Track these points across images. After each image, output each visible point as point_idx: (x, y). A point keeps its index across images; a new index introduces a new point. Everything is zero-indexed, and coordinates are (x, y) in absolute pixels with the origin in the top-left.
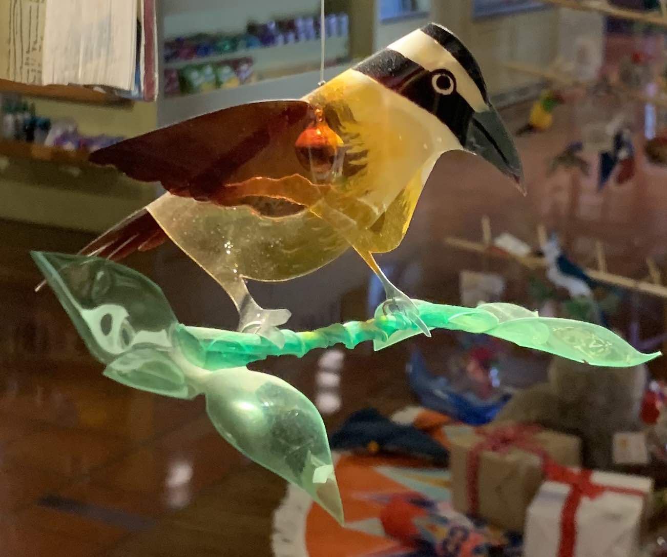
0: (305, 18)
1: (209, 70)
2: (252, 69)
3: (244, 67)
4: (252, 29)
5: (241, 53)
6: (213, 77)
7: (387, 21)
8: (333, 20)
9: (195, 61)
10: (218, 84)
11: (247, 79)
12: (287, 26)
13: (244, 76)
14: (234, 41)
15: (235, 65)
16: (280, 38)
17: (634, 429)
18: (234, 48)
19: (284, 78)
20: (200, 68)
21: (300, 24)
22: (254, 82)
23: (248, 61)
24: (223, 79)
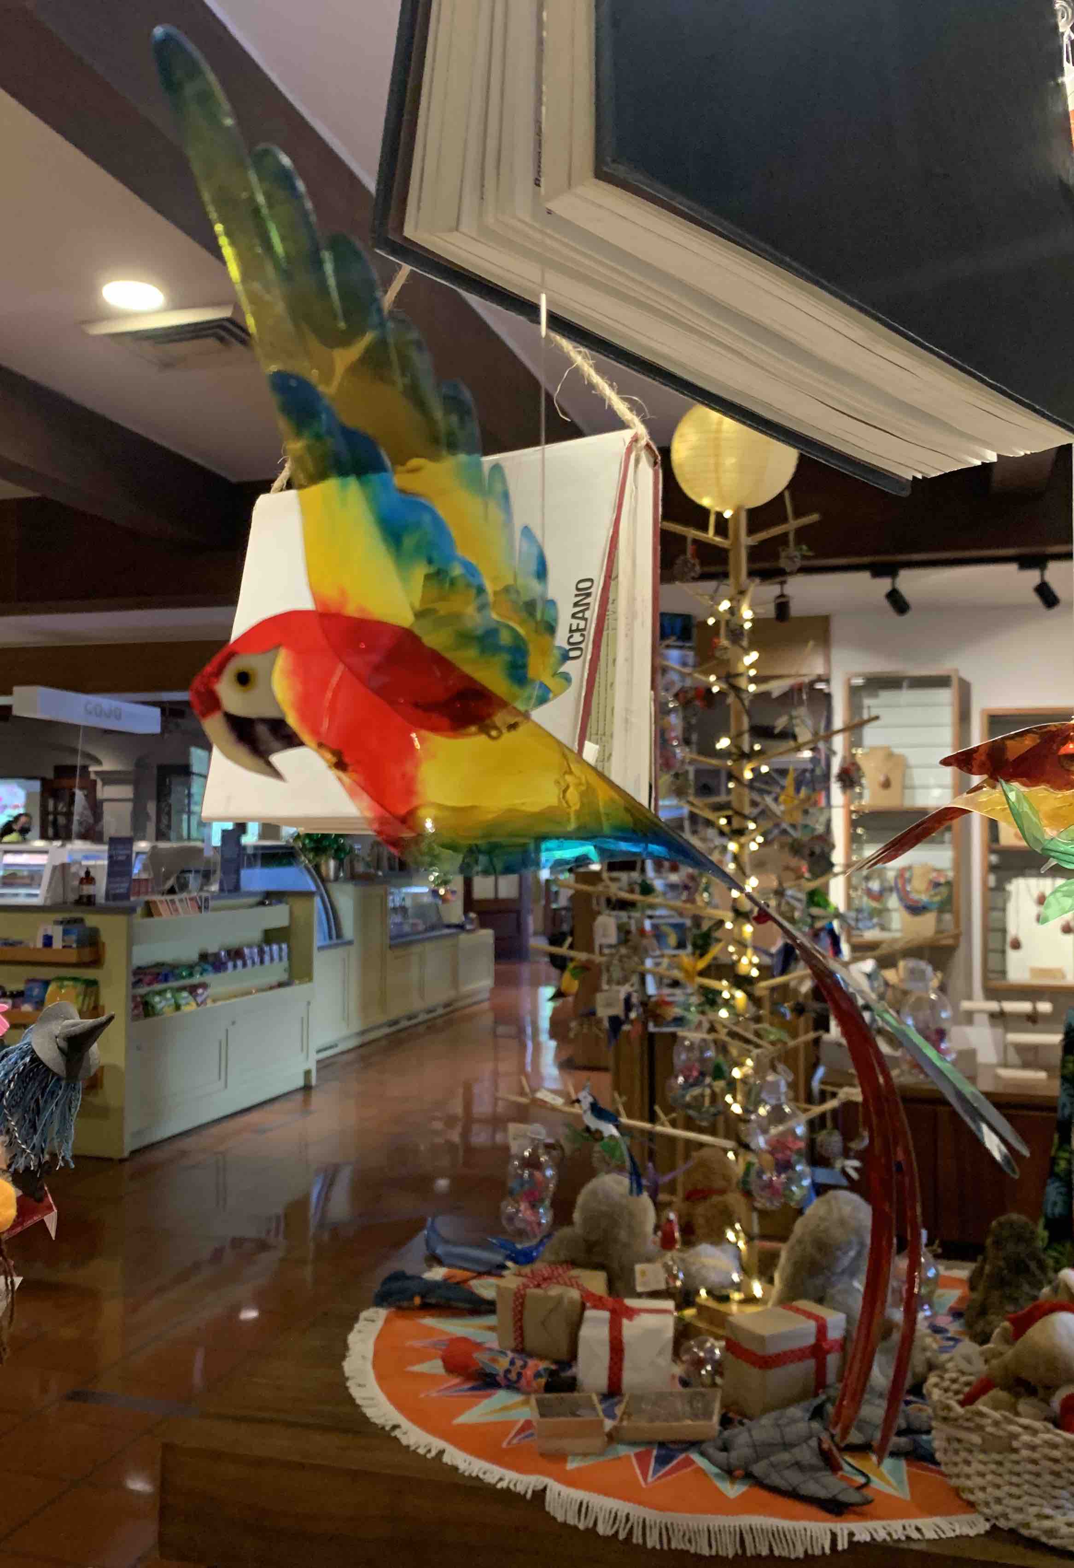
0: (250, 946)
1: (169, 995)
2: (206, 994)
3: (200, 991)
4: (204, 957)
5: (197, 979)
6: (173, 1001)
7: (321, 948)
8: (275, 947)
9: (158, 987)
10: (178, 1007)
11: (204, 1002)
12: (236, 954)
13: (199, 1000)
14: (191, 968)
15: (192, 990)
16: (230, 965)
17: (649, 1260)
18: (191, 975)
19: (234, 1000)
20: (161, 993)
21: (246, 951)
22: (209, 1004)
23: (204, 986)
24: (182, 1002)
